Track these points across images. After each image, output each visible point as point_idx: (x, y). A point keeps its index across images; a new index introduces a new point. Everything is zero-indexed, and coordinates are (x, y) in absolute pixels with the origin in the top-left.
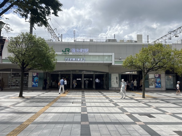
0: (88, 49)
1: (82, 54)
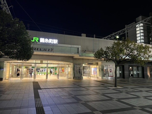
0: (57, 40)
1: (51, 45)
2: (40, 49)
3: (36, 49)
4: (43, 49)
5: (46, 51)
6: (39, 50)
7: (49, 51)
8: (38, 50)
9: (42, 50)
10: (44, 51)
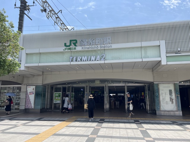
2: (80, 58)
3: (75, 59)
4: (86, 57)
5: (92, 60)
6: (80, 60)
7: (95, 60)
8: (78, 61)
9: (85, 60)
10: (87, 61)
